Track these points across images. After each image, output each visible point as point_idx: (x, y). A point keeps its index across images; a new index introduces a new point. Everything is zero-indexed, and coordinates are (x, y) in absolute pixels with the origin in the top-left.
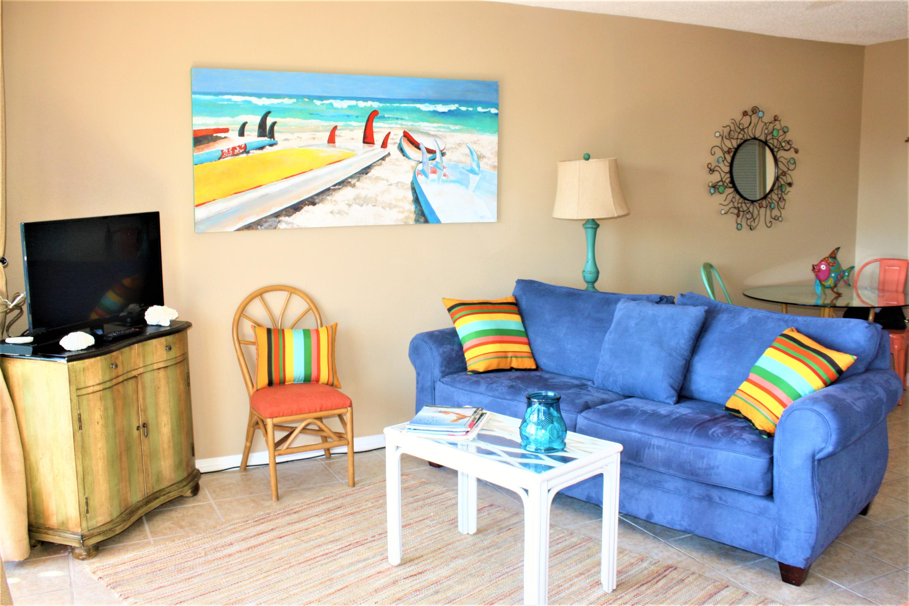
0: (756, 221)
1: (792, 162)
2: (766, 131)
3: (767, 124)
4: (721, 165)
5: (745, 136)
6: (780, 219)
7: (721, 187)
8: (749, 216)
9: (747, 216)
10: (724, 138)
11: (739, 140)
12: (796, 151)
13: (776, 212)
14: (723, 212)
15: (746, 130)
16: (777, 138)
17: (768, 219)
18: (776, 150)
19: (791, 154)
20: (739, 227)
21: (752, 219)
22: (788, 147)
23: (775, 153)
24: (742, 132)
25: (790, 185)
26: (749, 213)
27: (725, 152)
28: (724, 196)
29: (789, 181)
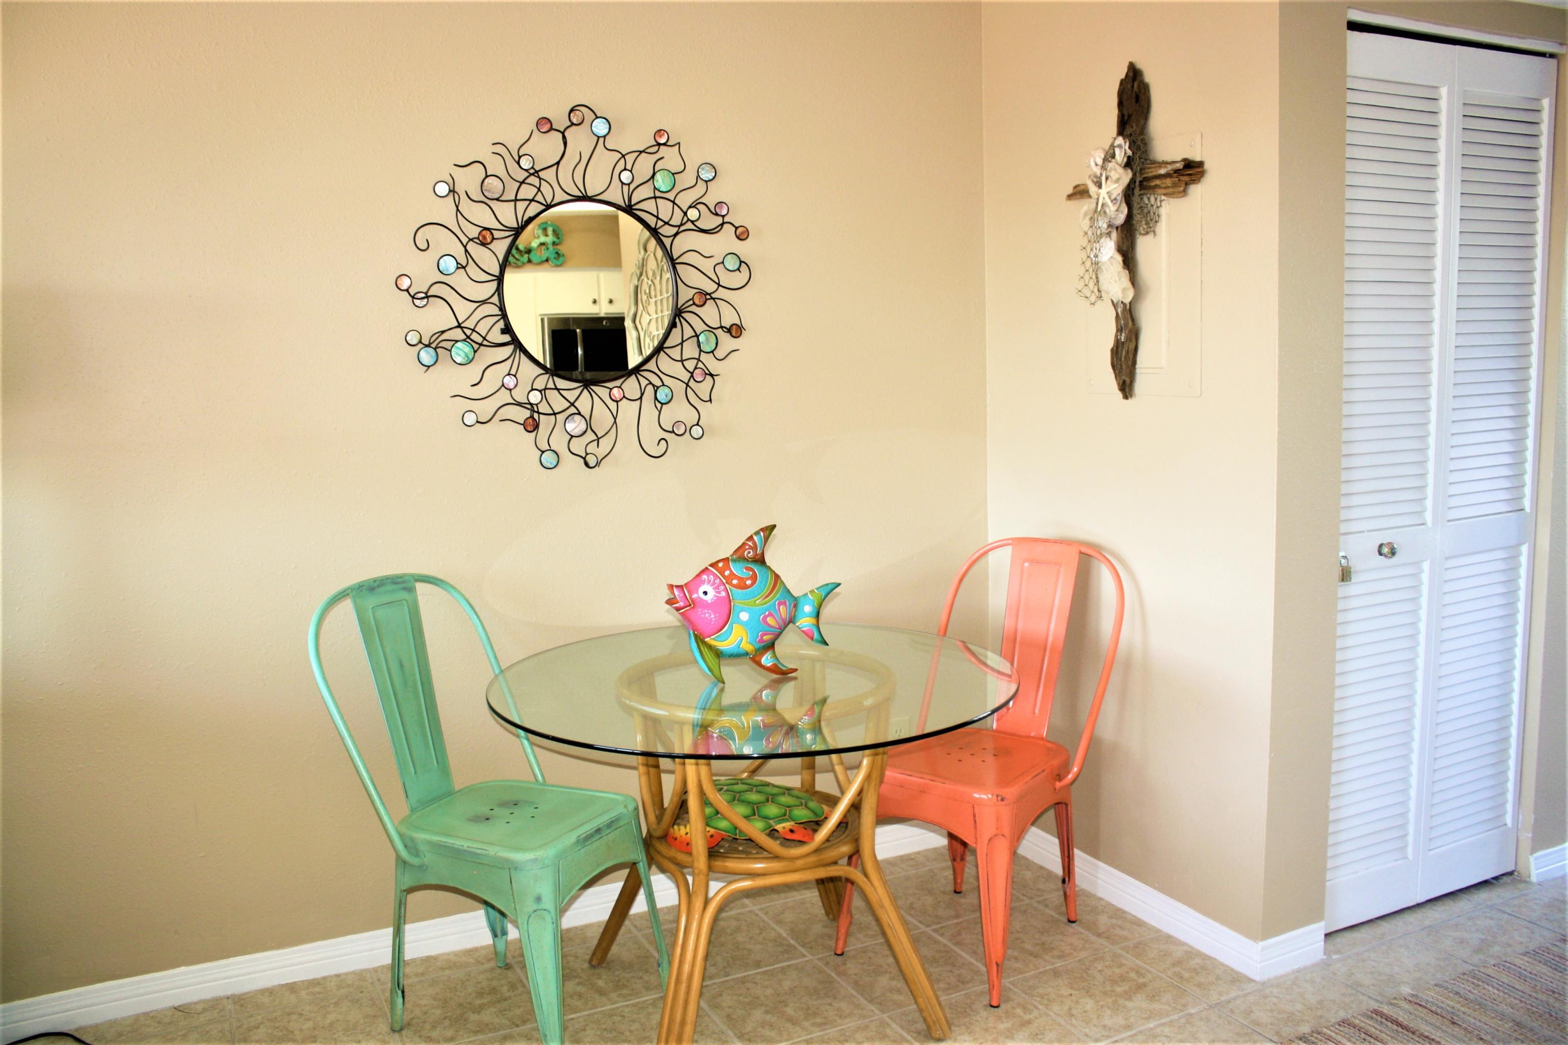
0: (606, 444)
1: (731, 263)
2: (626, 176)
3: (630, 159)
4: (460, 280)
5: (545, 188)
6: (697, 431)
7: (459, 345)
8: (576, 425)
9: (570, 426)
10: (464, 202)
11: (521, 206)
12: (742, 235)
13: (678, 411)
14: (470, 419)
15: (549, 175)
16: (671, 196)
17: (651, 434)
18: (667, 231)
19: (725, 242)
20: (548, 459)
21: (590, 436)
22: (710, 222)
23: (667, 242)
24: (533, 180)
25: (735, 331)
26: (577, 417)
27: (471, 240)
28: (473, 372)
29: (729, 319)
